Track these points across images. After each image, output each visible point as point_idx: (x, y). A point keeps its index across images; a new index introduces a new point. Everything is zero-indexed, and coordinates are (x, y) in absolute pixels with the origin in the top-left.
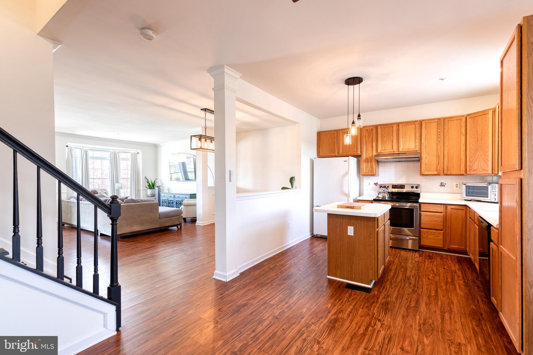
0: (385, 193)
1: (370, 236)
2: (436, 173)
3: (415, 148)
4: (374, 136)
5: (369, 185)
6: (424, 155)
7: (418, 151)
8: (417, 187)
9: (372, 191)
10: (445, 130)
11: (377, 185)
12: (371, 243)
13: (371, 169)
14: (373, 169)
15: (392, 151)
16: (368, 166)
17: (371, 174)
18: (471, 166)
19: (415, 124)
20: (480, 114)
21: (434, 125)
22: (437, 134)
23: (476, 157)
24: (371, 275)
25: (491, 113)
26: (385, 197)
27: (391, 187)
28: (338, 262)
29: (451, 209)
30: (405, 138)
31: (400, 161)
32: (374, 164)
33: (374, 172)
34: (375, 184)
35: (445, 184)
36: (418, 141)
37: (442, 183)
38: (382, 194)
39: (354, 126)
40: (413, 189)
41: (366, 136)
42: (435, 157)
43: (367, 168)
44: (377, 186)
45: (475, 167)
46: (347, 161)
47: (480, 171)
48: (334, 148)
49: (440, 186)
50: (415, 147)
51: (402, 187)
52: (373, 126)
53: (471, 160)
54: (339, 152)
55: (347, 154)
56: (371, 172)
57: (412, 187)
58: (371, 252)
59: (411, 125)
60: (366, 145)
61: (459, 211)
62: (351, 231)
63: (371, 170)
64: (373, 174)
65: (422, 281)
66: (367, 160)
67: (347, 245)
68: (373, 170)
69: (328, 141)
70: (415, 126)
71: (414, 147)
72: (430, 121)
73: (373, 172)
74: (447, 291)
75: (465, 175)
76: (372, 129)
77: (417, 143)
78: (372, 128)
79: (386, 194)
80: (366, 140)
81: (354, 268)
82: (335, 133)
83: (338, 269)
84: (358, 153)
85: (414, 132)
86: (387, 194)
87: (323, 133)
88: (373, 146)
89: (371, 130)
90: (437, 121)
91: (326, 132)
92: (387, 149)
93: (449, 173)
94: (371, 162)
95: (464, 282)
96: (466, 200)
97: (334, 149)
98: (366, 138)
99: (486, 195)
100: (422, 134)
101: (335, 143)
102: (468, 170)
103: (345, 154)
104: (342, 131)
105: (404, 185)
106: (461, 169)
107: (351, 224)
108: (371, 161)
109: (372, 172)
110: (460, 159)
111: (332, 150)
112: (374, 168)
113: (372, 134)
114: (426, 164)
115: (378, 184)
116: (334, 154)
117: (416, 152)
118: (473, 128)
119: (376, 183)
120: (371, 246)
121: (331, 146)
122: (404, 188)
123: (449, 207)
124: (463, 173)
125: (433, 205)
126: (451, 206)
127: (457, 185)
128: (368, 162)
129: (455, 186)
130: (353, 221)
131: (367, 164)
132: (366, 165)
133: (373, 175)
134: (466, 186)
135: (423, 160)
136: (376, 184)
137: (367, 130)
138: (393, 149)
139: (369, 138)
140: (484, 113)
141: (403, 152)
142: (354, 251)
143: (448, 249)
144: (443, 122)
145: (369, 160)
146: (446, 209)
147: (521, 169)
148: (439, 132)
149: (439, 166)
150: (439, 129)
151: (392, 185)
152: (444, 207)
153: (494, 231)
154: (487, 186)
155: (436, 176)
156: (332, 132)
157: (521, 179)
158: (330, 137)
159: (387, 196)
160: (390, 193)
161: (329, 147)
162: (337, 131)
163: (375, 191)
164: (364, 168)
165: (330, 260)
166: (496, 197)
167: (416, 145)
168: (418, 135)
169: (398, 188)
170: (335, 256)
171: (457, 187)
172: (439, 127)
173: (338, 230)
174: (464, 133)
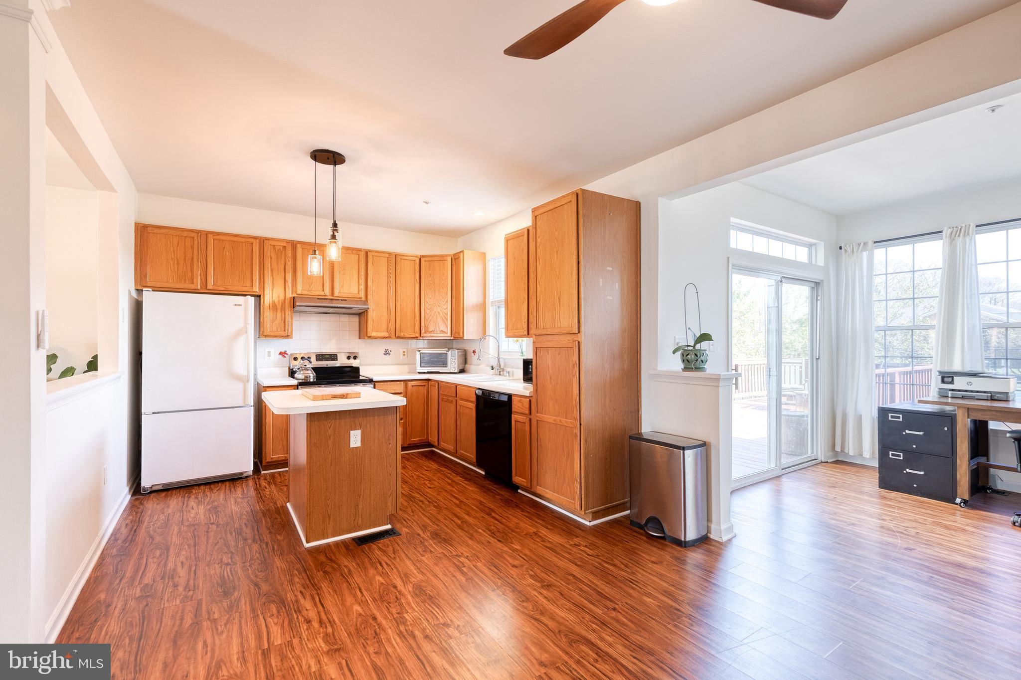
0: (307, 369)
1: (389, 439)
2: (386, 334)
3: (359, 293)
4: (289, 261)
5: (269, 356)
6: (371, 305)
8: (355, 358)
9: (276, 367)
10: (398, 272)
11: (285, 355)
12: (390, 452)
13: (283, 324)
14: (287, 324)
15: (322, 293)
16: (276, 318)
17: (282, 333)
18: (427, 325)
19: (359, 255)
20: (438, 258)
21: (384, 261)
22: (388, 276)
23: (432, 314)
24: (390, 507)
25: (449, 259)
26: (309, 377)
27: (313, 359)
28: (328, 506)
29: (412, 386)
30: (343, 274)
31: (326, 313)
32: (289, 315)
33: (288, 330)
34: (281, 353)
35: (391, 351)
36: (362, 281)
37: (386, 350)
38: (302, 372)
39: (335, 242)
40: (350, 360)
41: (271, 258)
42: (385, 310)
43: (273, 321)
44: (285, 357)
45: (431, 328)
46: (241, 305)
47: (437, 333)
48: (192, 270)
49: (385, 354)
50: (359, 292)
51: (334, 357)
52: (288, 242)
53: (427, 318)
54: (205, 283)
55: (227, 288)
56: (283, 329)
57: (349, 358)
58: (390, 466)
59: (353, 255)
60: (272, 275)
61: (420, 388)
62: (355, 439)
63: (283, 327)
64: (286, 335)
65: (428, 493)
66: (274, 307)
67: (347, 466)
68: (287, 326)
69: (174, 251)
70: (359, 257)
71: (356, 291)
72: (379, 254)
73: (286, 330)
74: (461, 492)
75: (419, 338)
76: (284, 247)
77: (361, 285)
78: (285, 244)
79: (310, 372)
80: (271, 265)
81: (360, 507)
82: (196, 238)
83: (329, 521)
84: (254, 290)
85: (356, 266)
86: (312, 372)
87: (156, 231)
88: (287, 279)
89: (281, 248)
90: (387, 255)
91: (169, 230)
92: (313, 289)
93: (402, 335)
94: (283, 312)
95: (461, 477)
96: (419, 373)
97: (190, 275)
98: (271, 262)
99: (445, 364)
100: (369, 272)
101: (195, 260)
102: (423, 331)
103: (224, 289)
104: (215, 237)
105: (336, 355)
106: (416, 330)
107: (356, 426)
108: (281, 309)
109: (285, 331)
110: (415, 317)
111: (185, 276)
112: (288, 324)
113: (285, 256)
114: (373, 320)
115: (287, 354)
116: (193, 286)
117: (358, 300)
118: (430, 275)
119: (283, 351)
120: (390, 456)
121: (181, 266)
122: (337, 360)
123: (409, 384)
124: (417, 335)
125: (391, 383)
127: (404, 352)
128: (276, 310)
129: (402, 354)
130: (360, 419)
131: (273, 314)
132: (272, 315)
133: (287, 336)
134: (420, 353)
135: (371, 314)
136: (283, 354)
137: (274, 246)
138: (323, 291)
139: (278, 264)
140: (442, 258)
141: (340, 298)
142: (361, 475)
143: (409, 444)
144: (394, 259)
145: (279, 307)
146: (406, 386)
147: (579, 332)
148: (390, 273)
149: (390, 324)
150: (390, 269)
151: (316, 355)
152: (404, 384)
153: (520, 401)
154: (445, 352)
155: (384, 340)
156: (186, 233)
157: (579, 342)
158: (178, 245)
159: (312, 375)
160: (314, 369)
161: (176, 266)
162: (199, 234)
163: (283, 367)
164: (267, 322)
165: (311, 509)
166: (456, 366)
167: (360, 289)
168: (363, 273)
169: (327, 359)
170: (323, 498)
171: (404, 355)
172: (390, 266)
173: (330, 442)
174: (418, 281)
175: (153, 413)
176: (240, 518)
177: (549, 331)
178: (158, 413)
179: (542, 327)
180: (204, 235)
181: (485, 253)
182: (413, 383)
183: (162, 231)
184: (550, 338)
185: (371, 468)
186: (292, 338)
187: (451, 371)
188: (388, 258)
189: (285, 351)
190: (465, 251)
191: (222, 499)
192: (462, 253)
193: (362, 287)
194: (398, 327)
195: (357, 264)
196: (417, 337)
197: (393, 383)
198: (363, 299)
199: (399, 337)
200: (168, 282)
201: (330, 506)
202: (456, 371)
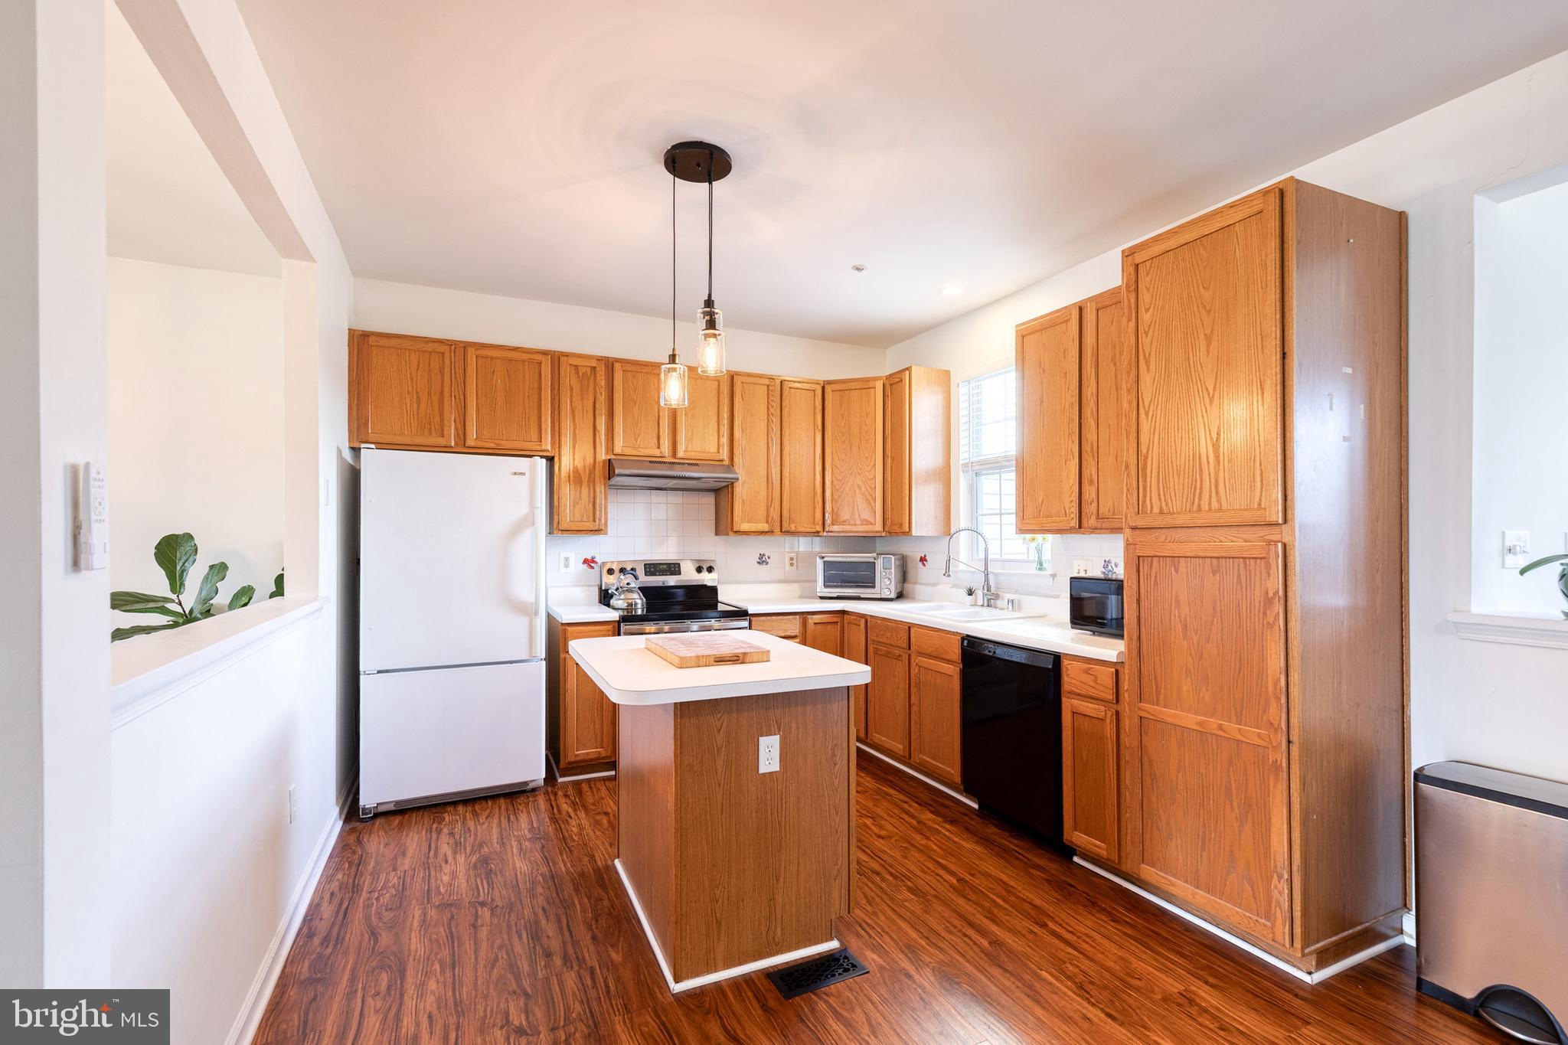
0: (630, 591)
1: (834, 755)
2: (765, 527)
3: (718, 452)
4: (601, 393)
5: (567, 566)
6: (740, 472)
7: (724, 463)
8: (710, 569)
9: (577, 586)
10: (785, 412)
11: (592, 565)
12: (836, 782)
13: (591, 509)
14: (598, 508)
15: (657, 452)
16: (580, 498)
17: (590, 525)
18: (835, 510)
20: (858, 385)
21: (761, 393)
22: (768, 420)
23: (845, 490)
24: (837, 902)
25: (880, 385)
26: (636, 604)
27: (640, 572)
28: (717, 901)
29: (815, 624)
30: (692, 416)
31: (660, 489)
32: (601, 491)
33: (600, 520)
34: (586, 561)
35: (769, 558)
36: (725, 430)
37: (762, 556)
38: (623, 597)
40: (701, 574)
41: (572, 389)
42: (763, 484)
43: (575, 503)
44: (592, 568)
45: (845, 515)
46: (523, 474)
47: (855, 525)
48: (441, 413)
49: (759, 563)
50: (718, 450)
51: (674, 569)
52: (600, 359)
53: (836, 497)
54: (461, 434)
55: (499, 445)
56: (591, 518)
57: (699, 570)
58: (837, 813)
60: (574, 421)
61: (829, 627)
62: (769, 754)
63: (591, 514)
64: (597, 528)
66: (576, 478)
67: (754, 814)
68: (598, 513)
69: (412, 379)
70: (719, 389)
71: (714, 449)
72: (753, 380)
73: (597, 520)
75: (821, 534)
76: (594, 369)
77: (723, 436)
78: (594, 363)
79: (635, 596)
80: (571, 402)
81: (779, 900)
82: (447, 355)
83: (719, 933)
84: (544, 447)
85: (714, 402)
86: (639, 595)
87: (382, 342)
88: (598, 428)
89: (589, 370)
90: (767, 382)
91: (400, 341)
92: (641, 446)
93: (793, 528)
94: (591, 486)
96: (825, 598)
97: (437, 419)
98: (571, 396)
99: (870, 583)
100: (736, 413)
101: (447, 395)
102: (828, 521)
103: (493, 445)
104: (479, 352)
105: (679, 564)
106: (816, 519)
107: (770, 728)
108: (589, 481)
109: (594, 521)
110: (815, 494)
111: (430, 423)
112: (601, 508)
113: (595, 384)
114: (743, 501)
115: (596, 563)
116: (442, 441)
117: (716, 464)
118: (841, 418)
119: (589, 558)
120: (837, 790)
121: (423, 406)
122: (680, 574)
123: (810, 621)
124: (819, 528)
125: (779, 618)
126: (814, 616)
127: (792, 559)
128: (580, 483)
129: (787, 563)
130: (779, 714)
131: (576, 491)
132: (573, 492)
133: (597, 531)
134: (824, 562)
135: (740, 490)
136: (589, 562)
137: (577, 366)
138: (659, 447)
139: (582, 400)
140: (866, 384)
141: (686, 462)
142: (780, 832)
144: (778, 391)
145: (585, 478)
146: (804, 624)
147: (1285, 521)
148: (772, 415)
149: (772, 509)
150: (773, 407)
151: (645, 565)
152: (801, 620)
153: (1087, 671)
154: (872, 560)
155: (762, 537)
156: (431, 345)
157: (1285, 546)
158: (418, 366)
159: (639, 601)
160: (644, 590)
161: (415, 405)
162: (453, 347)
163: (589, 586)
164: (565, 505)
165: (684, 909)
166: (893, 587)
167: (721, 443)
168: (725, 415)
169: (663, 573)
170: (707, 883)
171: (792, 565)
172: (773, 401)
173: (720, 762)
174: (820, 427)
175: (379, 672)
176: (532, 892)
177: (1182, 520)
178: (387, 671)
179: (1156, 510)
180: (460, 349)
181: (949, 371)
182: (817, 618)
183: (393, 342)
184: (1181, 534)
185: (798, 816)
186: (606, 534)
187: (883, 596)
188: (768, 386)
189: (593, 558)
190: (913, 367)
191: (495, 841)
192: (907, 372)
193: (725, 440)
194: (785, 515)
195: (716, 398)
196: (818, 532)
197: (781, 617)
198: (727, 462)
199: (789, 533)
200: (402, 434)
201: (720, 900)
202: (893, 596)
